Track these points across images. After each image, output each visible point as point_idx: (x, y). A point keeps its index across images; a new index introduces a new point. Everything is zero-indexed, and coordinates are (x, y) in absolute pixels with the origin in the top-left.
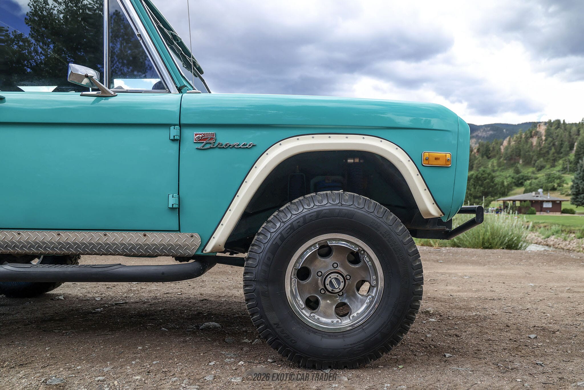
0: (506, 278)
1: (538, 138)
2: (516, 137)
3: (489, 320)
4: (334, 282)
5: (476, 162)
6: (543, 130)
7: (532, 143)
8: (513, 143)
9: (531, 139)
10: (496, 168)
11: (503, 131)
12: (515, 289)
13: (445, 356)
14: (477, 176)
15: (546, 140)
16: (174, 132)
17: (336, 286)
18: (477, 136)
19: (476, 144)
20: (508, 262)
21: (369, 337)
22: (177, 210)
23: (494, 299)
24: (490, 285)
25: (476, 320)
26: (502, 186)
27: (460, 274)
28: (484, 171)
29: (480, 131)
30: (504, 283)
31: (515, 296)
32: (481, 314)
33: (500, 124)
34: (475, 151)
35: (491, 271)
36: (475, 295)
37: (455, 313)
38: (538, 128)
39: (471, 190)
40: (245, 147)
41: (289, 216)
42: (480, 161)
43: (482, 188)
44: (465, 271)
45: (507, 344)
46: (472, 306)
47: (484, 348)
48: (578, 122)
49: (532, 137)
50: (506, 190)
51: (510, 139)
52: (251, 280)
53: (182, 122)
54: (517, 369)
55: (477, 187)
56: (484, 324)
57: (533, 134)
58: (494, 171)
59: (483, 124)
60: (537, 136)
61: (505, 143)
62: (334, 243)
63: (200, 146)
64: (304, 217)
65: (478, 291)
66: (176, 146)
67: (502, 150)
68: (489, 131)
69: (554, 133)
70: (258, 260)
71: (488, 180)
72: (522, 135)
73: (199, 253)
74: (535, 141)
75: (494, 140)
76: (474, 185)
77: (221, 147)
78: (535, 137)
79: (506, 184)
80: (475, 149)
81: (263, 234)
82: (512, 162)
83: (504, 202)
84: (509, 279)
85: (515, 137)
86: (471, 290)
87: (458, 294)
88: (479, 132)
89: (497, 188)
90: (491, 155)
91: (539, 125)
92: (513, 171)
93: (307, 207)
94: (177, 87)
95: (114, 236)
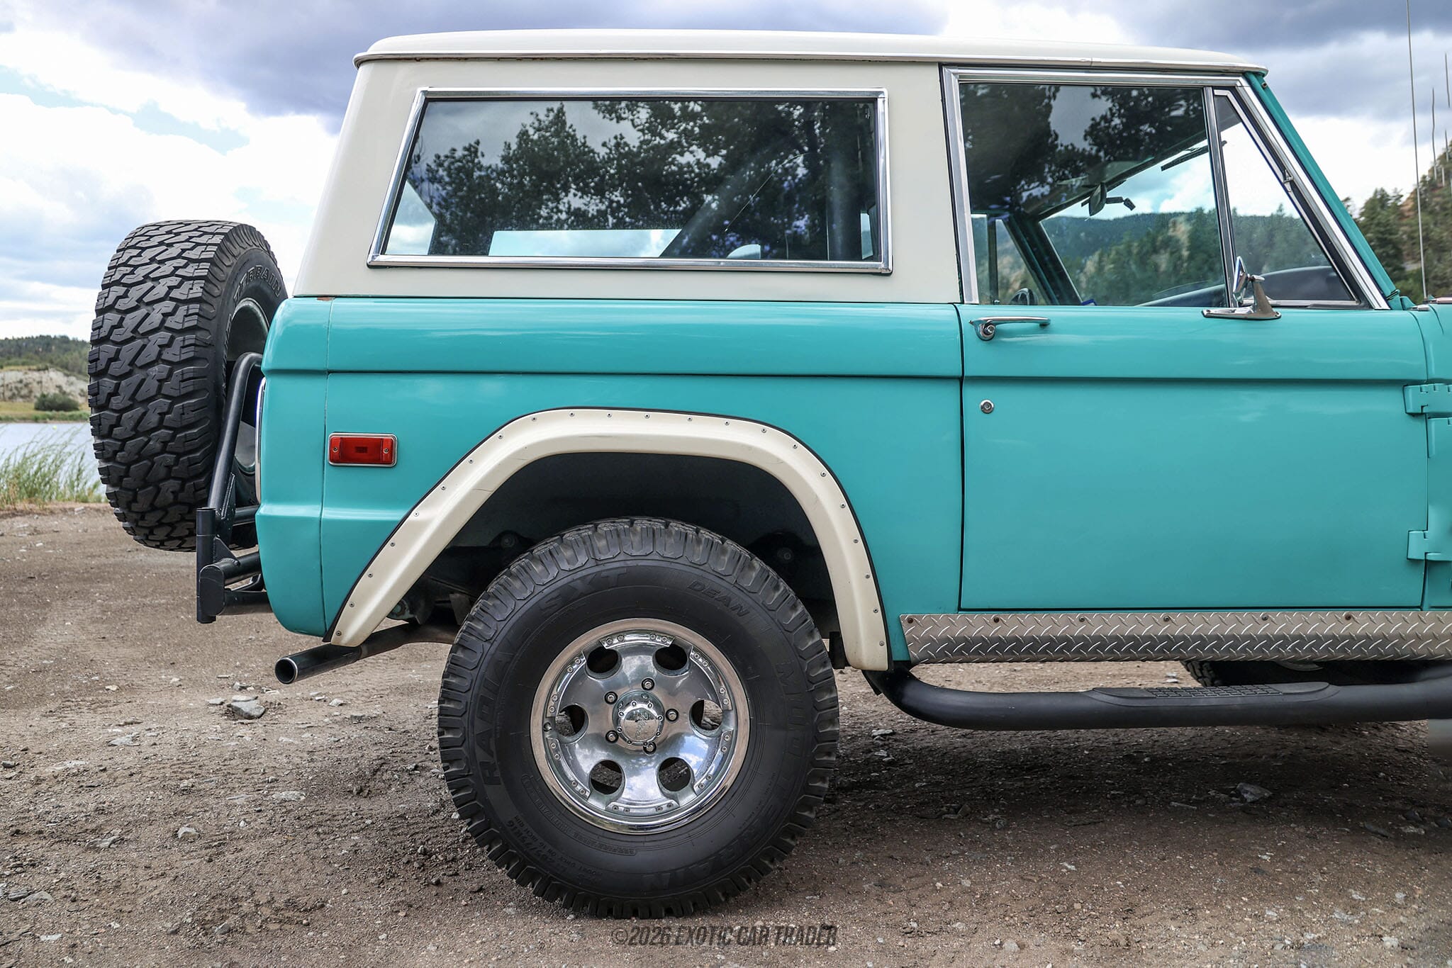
1: (1172, 253)
2: (1117, 253)
6: (1183, 232)
7: (1156, 267)
8: (1109, 267)
9: (1154, 257)
15: (1191, 257)
16: (1414, 397)
22: (1424, 565)
38: (1171, 230)
48: (1268, 214)
49: (1155, 251)
53: (1432, 375)
57: (1158, 244)
60: (1169, 250)
66: (1420, 425)
69: (1211, 242)
72: (1131, 246)
74: (1163, 260)
78: (1162, 251)
85: (1114, 253)
91: (1174, 223)
94: (1383, 295)
95: (1284, 620)
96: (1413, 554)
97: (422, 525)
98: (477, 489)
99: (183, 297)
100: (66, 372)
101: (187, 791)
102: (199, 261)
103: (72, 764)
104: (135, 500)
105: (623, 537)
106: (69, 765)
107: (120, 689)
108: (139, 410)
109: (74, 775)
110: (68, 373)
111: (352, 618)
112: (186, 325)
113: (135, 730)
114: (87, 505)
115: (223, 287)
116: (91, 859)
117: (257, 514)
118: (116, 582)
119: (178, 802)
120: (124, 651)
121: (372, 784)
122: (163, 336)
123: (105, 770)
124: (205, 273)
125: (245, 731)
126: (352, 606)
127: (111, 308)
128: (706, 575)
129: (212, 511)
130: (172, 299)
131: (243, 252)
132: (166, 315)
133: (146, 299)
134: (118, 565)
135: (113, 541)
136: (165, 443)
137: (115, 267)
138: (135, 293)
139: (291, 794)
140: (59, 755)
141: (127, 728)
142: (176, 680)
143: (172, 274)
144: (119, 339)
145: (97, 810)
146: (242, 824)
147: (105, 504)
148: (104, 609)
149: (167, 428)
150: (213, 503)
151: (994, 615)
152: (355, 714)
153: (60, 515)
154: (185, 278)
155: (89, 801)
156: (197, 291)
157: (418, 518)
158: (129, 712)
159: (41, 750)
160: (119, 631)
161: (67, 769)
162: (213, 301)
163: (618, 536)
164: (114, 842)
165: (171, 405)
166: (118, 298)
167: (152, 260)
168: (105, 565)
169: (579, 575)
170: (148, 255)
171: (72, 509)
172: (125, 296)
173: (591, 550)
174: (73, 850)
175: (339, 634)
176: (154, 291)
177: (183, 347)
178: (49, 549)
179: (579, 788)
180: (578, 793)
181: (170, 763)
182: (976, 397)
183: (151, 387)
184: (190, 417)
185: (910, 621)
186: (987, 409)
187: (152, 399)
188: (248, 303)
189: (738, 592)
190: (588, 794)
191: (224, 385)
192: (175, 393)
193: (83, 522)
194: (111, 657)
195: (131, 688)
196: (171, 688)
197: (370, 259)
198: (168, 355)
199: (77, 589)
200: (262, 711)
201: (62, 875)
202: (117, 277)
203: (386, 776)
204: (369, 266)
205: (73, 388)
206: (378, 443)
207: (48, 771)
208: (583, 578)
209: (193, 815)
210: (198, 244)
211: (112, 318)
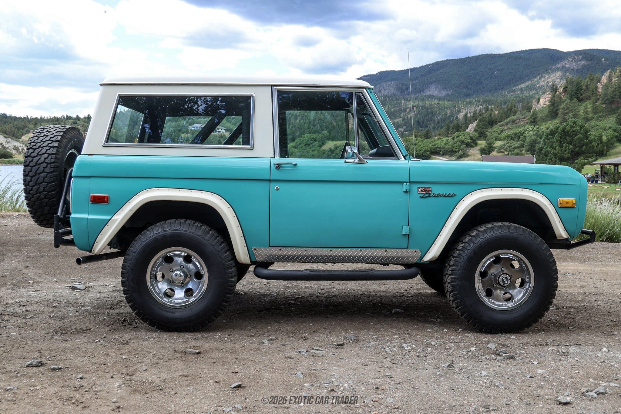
0: (607, 275)
3: (595, 309)
4: (505, 279)
5: (563, 105)
8: (615, 79)
10: (590, 116)
11: (601, 61)
12: (615, 285)
13: (569, 328)
14: (563, 130)
16: (406, 187)
17: (506, 282)
18: (563, 67)
19: (561, 79)
20: (609, 259)
21: (525, 313)
22: (407, 236)
23: (597, 294)
24: (592, 282)
25: (585, 309)
26: (599, 143)
27: (562, 272)
28: (574, 123)
29: (569, 61)
30: (605, 280)
31: (616, 291)
32: (588, 305)
33: (597, 50)
34: (561, 90)
35: (592, 268)
36: (582, 290)
37: (567, 304)
39: (555, 149)
40: (449, 196)
41: (479, 239)
42: (568, 106)
43: (571, 147)
44: (567, 268)
45: (609, 323)
46: (580, 299)
47: (593, 325)
50: (605, 148)
51: (611, 73)
52: (455, 279)
53: (411, 180)
54: (616, 334)
55: (564, 145)
56: (591, 311)
58: (587, 120)
59: (571, 50)
61: (604, 79)
62: (504, 256)
63: (421, 195)
64: (488, 240)
65: (582, 287)
66: (407, 195)
67: (600, 90)
68: (580, 61)
70: (459, 266)
71: (580, 135)
73: (419, 262)
75: (589, 75)
76: (561, 142)
77: (434, 196)
79: (604, 138)
80: (561, 87)
81: (462, 250)
82: (614, 107)
83: (602, 166)
84: (610, 276)
85: (618, 71)
86: (576, 286)
87: (565, 289)
88: (566, 62)
89: (593, 146)
90: (584, 95)
92: (614, 120)
93: (489, 234)
94: (403, 156)
95: (367, 251)
96: (404, 233)
97: (116, 220)
98: (131, 210)
99: (50, 153)
100: (5, 135)
101: (55, 307)
102: (55, 141)
103: (17, 300)
104: (37, 212)
105: (172, 224)
106: (16, 300)
107: (34, 282)
108: (37, 186)
109: (18, 303)
110: (7, 136)
111: (97, 246)
112: (51, 161)
113: (39, 292)
114: (19, 213)
115: (62, 149)
116: (24, 321)
117: (71, 217)
118: (33, 247)
119: (52, 310)
120: (35, 271)
121: (115, 306)
122: (44, 165)
123: (28, 302)
124: (57, 145)
125: (77, 294)
126: (97, 242)
127: (29, 156)
128: (194, 235)
129: (59, 216)
130: (47, 154)
131: (69, 136)
132: (45, 158)
133: (39, 154)
134: (34, 240)
135: (32, 230)
136: (45, 196)
137: (31, 143)
138: (36, 151)
139: (88, 308)
140: (13, 298)
141: (36, 292)
142: (55, 280)
143: (47, 146)
144: (32, 165)
145: (26, 310)
146: (71, 314)
147: (28, 213)
148: (28, 256)
149: (46, 191)
150: (59, 214)
151: (279, 248)
152: (117, 289)
153: (7, 218)
154: (51, 147)
155: (24, 309)
156: (55, 151)
157: (115, 218)
158: (36, 288)
159: (7, 297)
160: (34, 264)
161: (16, 301)
162: (60, 154)
163: (171, 224)
164: (31, 317)
165: (47, 185)
166: (31, 153)
167: (42, 141)
168: (28, 240)
169: (159, 234)
170: (40, 139)
171: (12, 215)
172: (33, 152)
173: (163, 228)
174: (18, 319)
175: (94, 251)
176: (42, 151)
177: (51, 168)
178: (3, 233)
179: (161, 295)
180: (161, 296)
181: (50, 300)
182: (275, 186)
183: (41, 180)
184: (53, 188)
185: (255, 249)
186: (277, 189)
187: (41, 183)
188: (73, 151)
189: (203, 240)
190: (163, 297)
191: (63, 178)
192: (48, 182)
193: (17, 221)
194: (31, 273)
195: (38, 282)
196: (53, 282)
197: (103, 144)
198: (46, 170)
199: (17, 249)
200: (84, 288)
201: (16, 323)
202: (31, 146)
203: (121, 304)
204: (103, 146)
205: (9, 145)
206: (104, 197)
207: (10, 302)
208: (160, 235)
209: (56, 312)
210: (55, 136)
211: (30, 159)
